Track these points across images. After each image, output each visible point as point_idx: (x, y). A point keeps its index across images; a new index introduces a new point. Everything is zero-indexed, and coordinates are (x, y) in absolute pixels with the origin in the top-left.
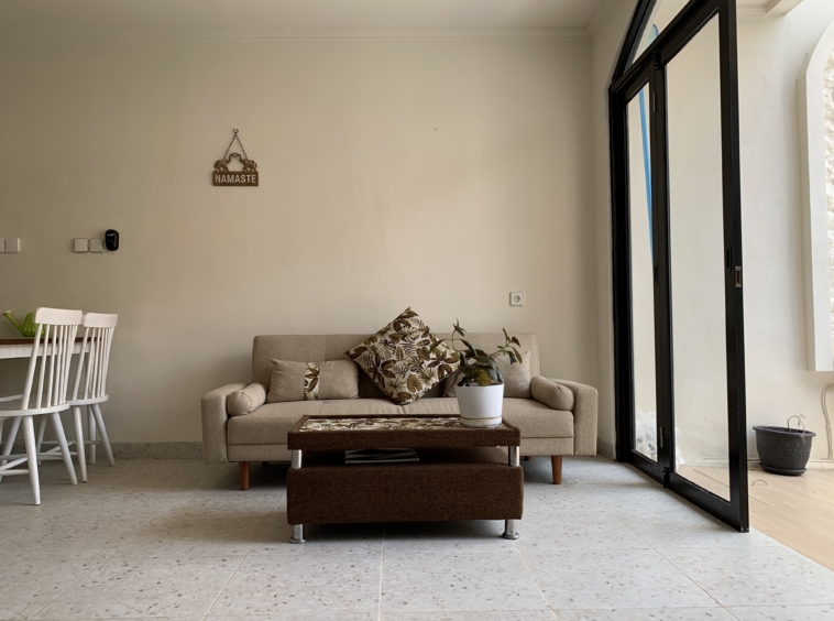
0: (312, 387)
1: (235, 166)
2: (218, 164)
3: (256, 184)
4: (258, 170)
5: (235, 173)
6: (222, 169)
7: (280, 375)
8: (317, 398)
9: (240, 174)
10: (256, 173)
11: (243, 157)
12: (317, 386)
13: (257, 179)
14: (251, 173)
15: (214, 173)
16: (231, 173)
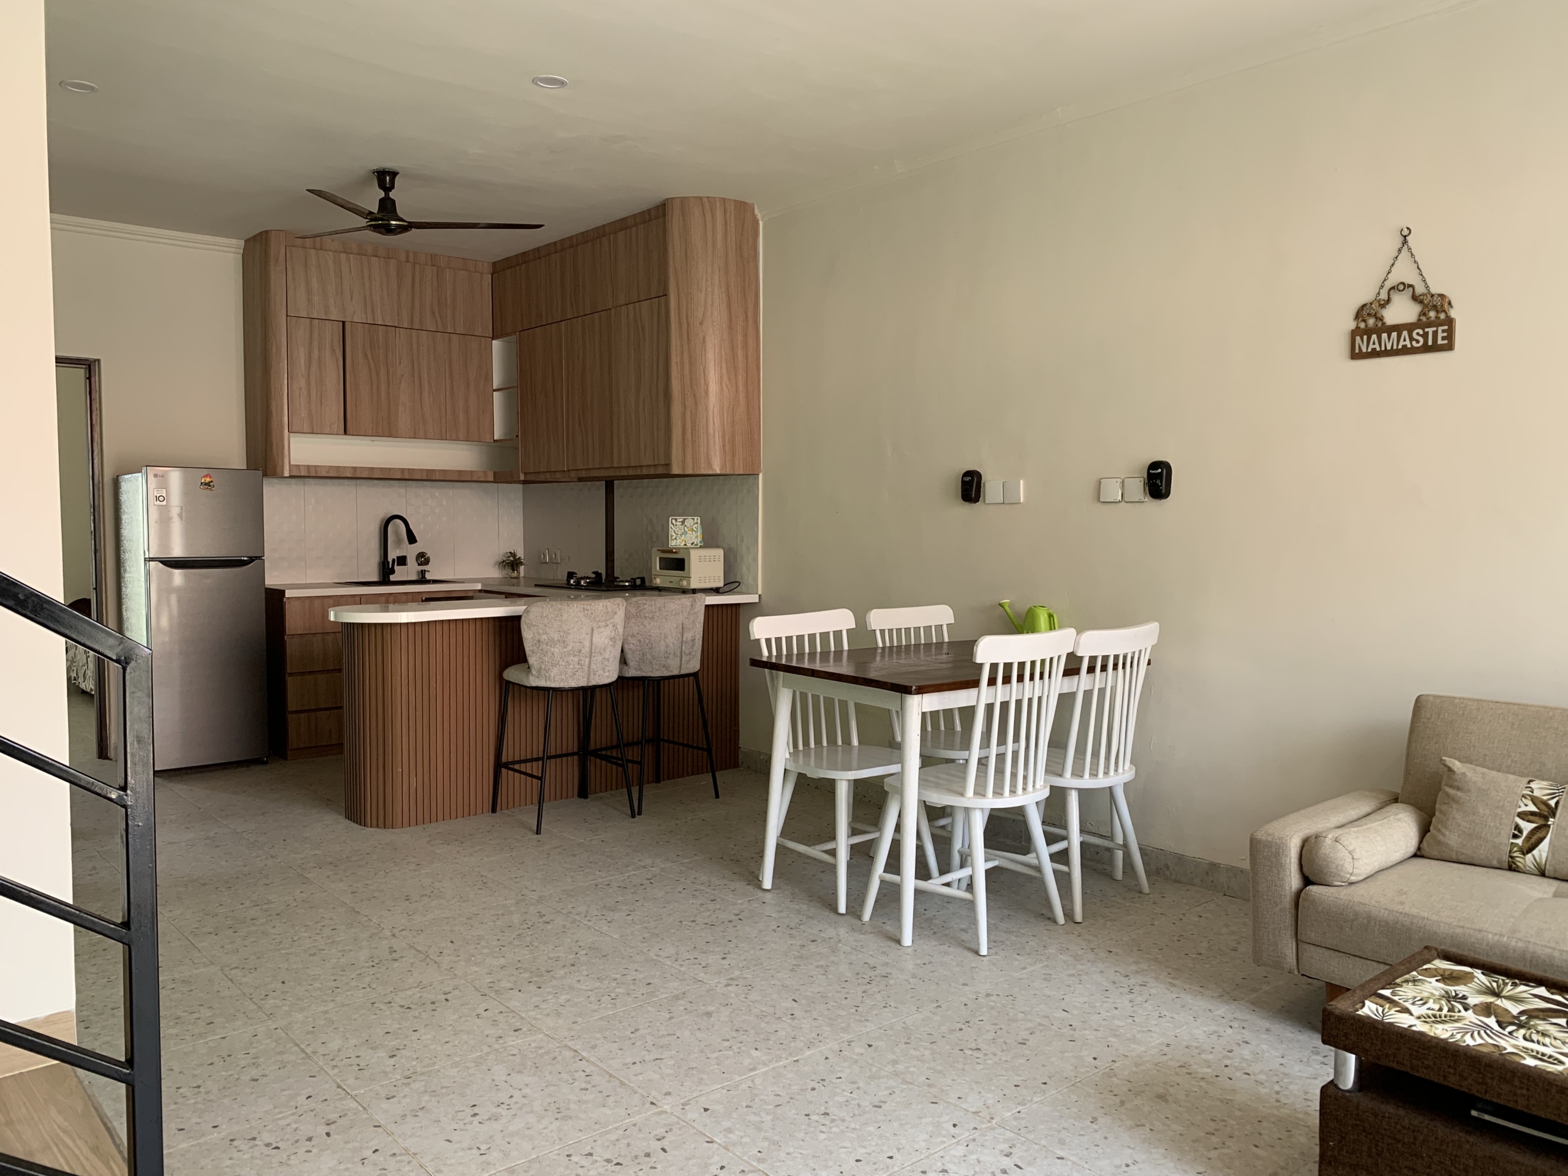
0: (1531, 846)
1: (1401, 311)
2: (1361, 313)
3: (1449, 347)
4: (1453, 313)
5: (1398, 328)
6: (1371, 322)
7: (1454, 800)
8: (1542, 874)
9: (1410, 327)
10: (1450, 322)
11: (1420, 289)
12: (1545, 845)
13: (1450, 336)
14: (1437, 323)
15: (1354, 333)
16: (1390, 329)
